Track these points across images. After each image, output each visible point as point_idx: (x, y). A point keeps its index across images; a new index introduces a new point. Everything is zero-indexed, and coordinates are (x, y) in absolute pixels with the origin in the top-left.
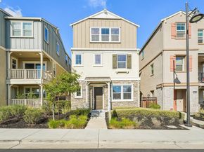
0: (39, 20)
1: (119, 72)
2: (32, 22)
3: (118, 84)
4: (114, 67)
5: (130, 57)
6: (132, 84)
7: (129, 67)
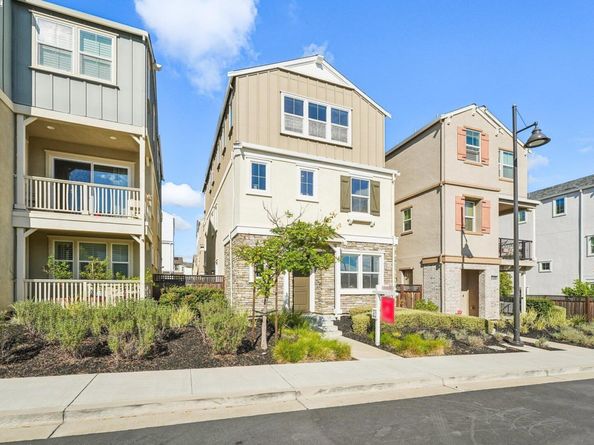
0: (137, 38)
1: (355, 222)
2: (113, 37)
3: (353, 252)
4: (344, 209)
5: (376, 186)
6: (381, 253)
7: (376, 212)
